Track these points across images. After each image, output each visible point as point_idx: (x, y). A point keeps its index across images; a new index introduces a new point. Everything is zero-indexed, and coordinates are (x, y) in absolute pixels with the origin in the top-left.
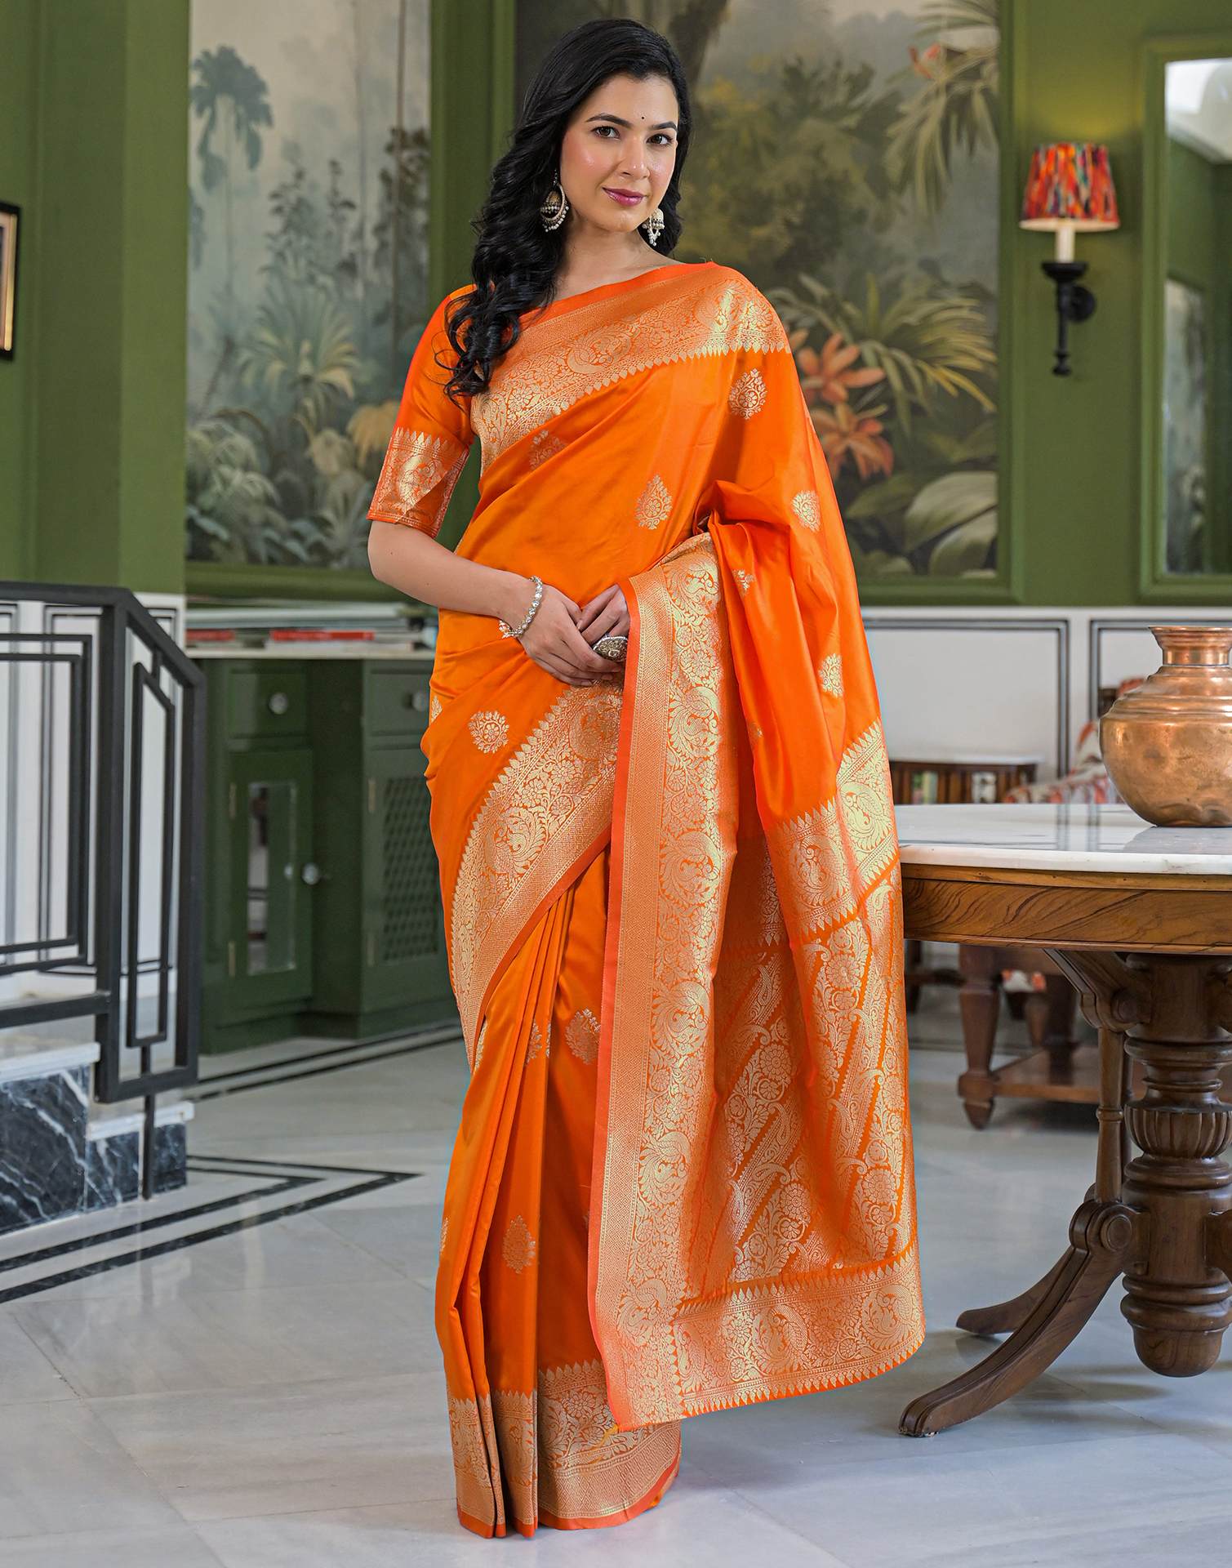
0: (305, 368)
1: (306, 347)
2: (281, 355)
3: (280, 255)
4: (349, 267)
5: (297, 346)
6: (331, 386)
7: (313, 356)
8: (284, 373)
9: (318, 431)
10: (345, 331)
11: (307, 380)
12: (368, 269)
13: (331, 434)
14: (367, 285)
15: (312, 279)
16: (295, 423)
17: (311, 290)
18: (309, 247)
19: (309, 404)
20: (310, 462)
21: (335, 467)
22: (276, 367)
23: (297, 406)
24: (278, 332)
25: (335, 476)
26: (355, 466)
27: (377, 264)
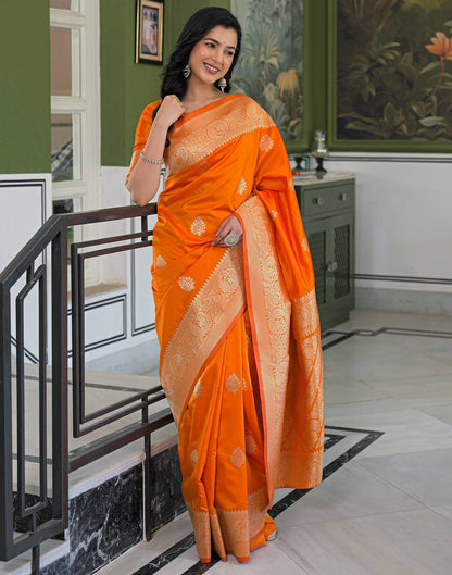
0: (262, 58)
1: (262, 49)
2: (254, 53)
3: (253, 11)
4: (276, 14)
5: (259, 48)
6: (271, 65)
7: (265, 53)
8: (256, 61)
9: (267, 84)
10: (276, 40)
11: (263, 63)
12: (283, 14)
13: (271, 85)
14: (282, 21)
15: (264, 20)
16: (259, 81)
17: (263, 24)
18: (263, 7)
19: (263, 73)
20: (264, 97)
21: (272, 98)
22: (252, 59)
23: (260, 75)
24: (253, 44)
25: (273, 102)
26: (279, 98)
27: (286, 11)
